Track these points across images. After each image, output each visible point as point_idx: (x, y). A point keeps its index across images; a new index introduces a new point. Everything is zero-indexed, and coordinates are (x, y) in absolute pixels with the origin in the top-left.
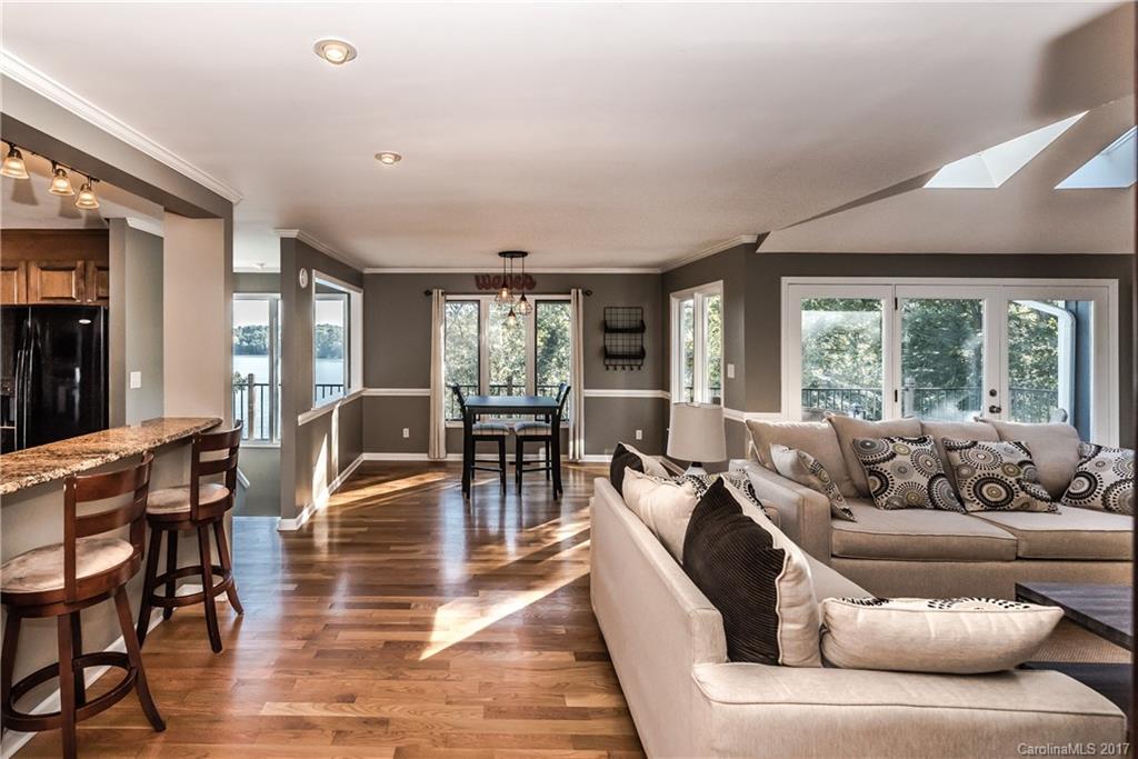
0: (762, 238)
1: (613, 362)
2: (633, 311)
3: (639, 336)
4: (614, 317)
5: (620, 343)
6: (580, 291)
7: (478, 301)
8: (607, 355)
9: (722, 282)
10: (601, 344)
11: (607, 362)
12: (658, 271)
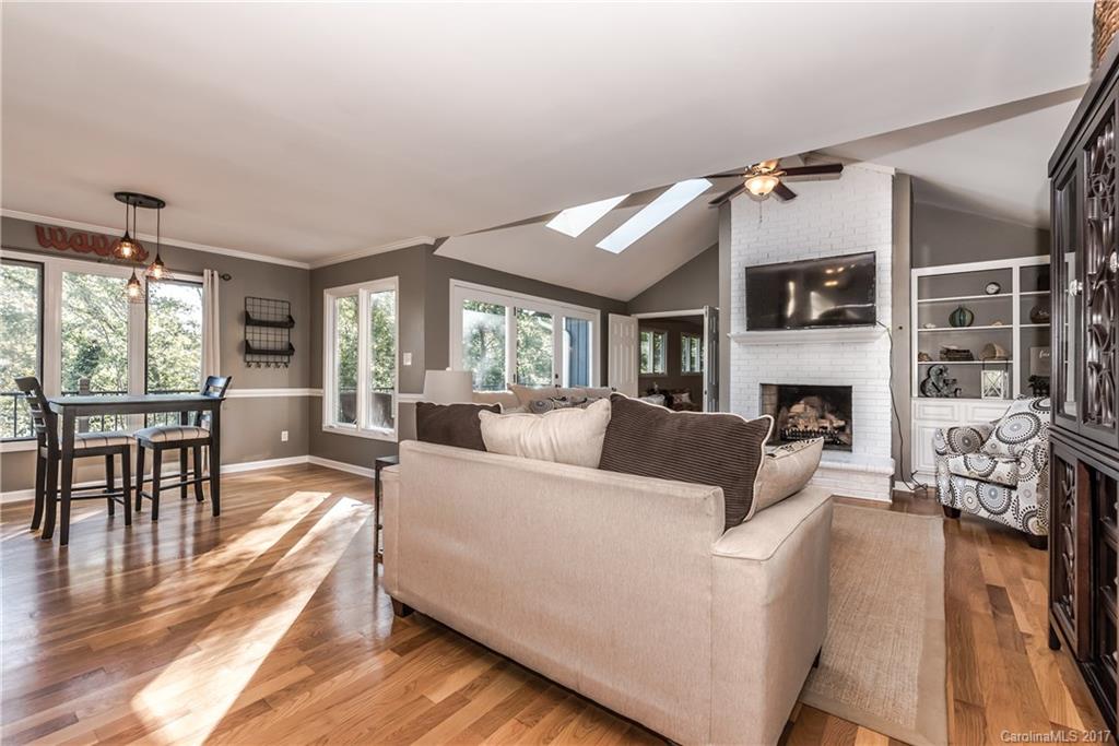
0: (440, 241)
1: (256, 358)
2: (279, 304)
3: (286, 331)
4: (257, 309)
5: (263, 338)
6: (216, 273)
7: (42, 264)
8: (248, 349)
9: (397, 278)
10: (242, 338)
11: (249, 358)
12: (306, 266)
